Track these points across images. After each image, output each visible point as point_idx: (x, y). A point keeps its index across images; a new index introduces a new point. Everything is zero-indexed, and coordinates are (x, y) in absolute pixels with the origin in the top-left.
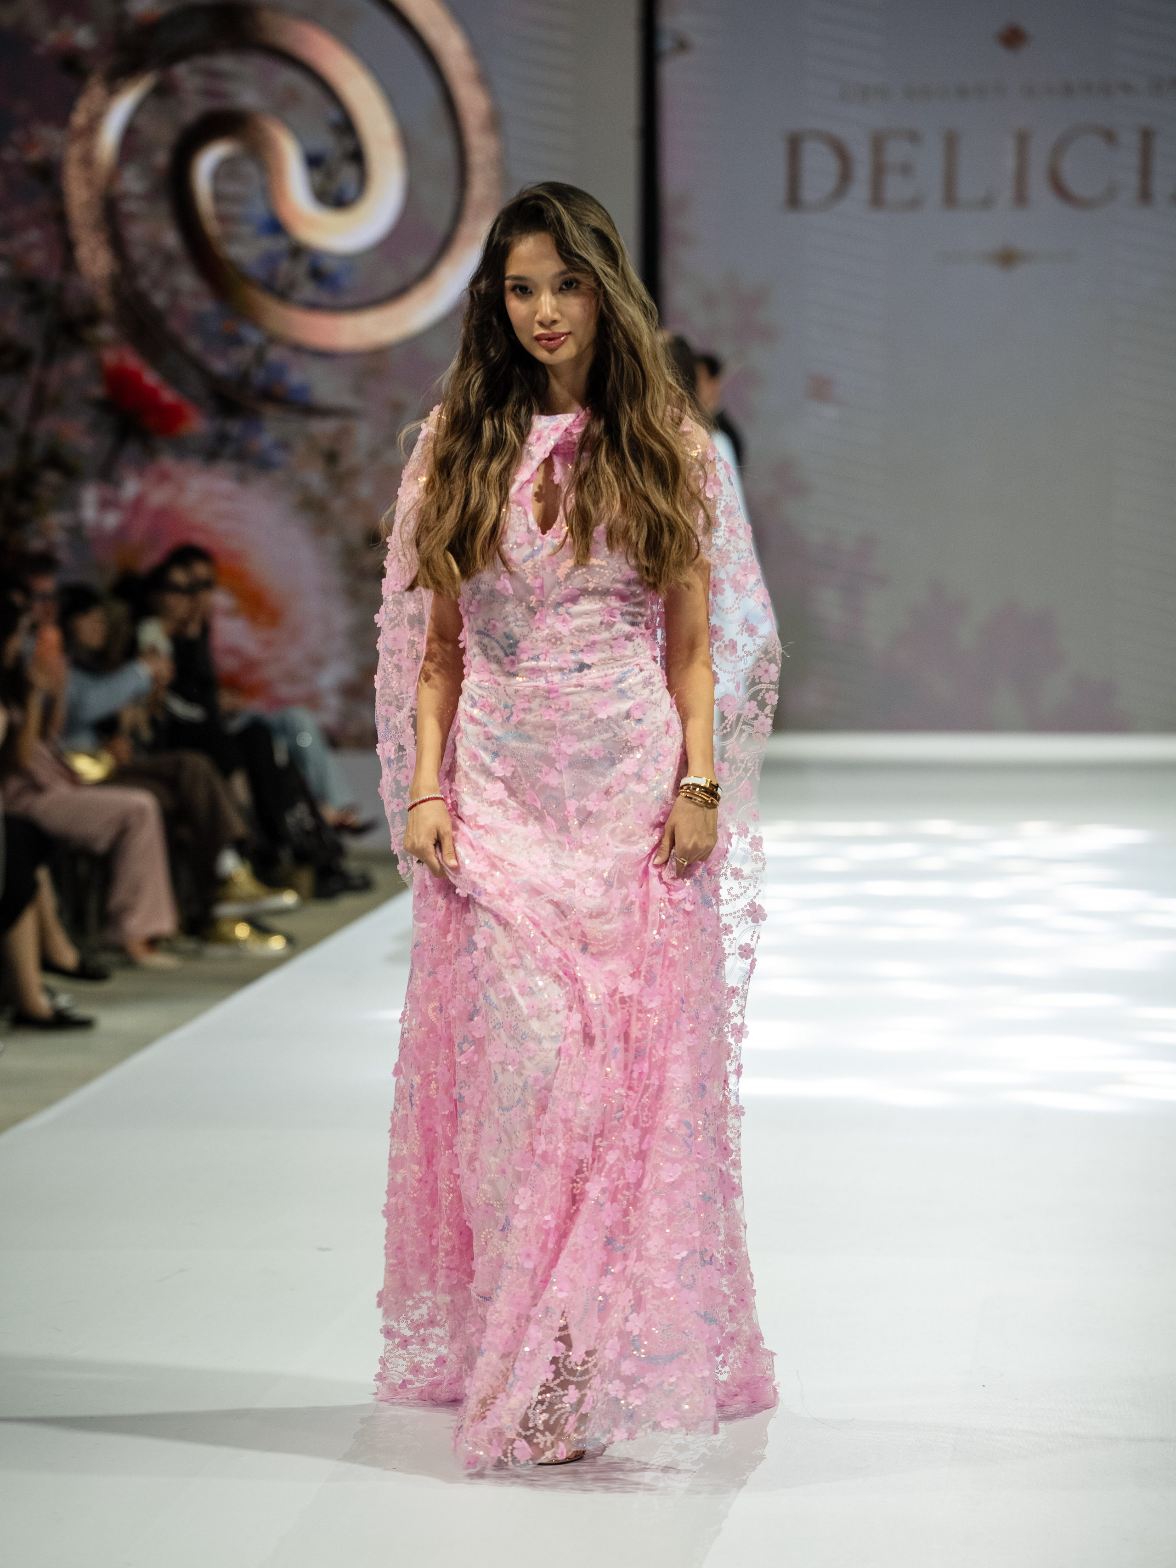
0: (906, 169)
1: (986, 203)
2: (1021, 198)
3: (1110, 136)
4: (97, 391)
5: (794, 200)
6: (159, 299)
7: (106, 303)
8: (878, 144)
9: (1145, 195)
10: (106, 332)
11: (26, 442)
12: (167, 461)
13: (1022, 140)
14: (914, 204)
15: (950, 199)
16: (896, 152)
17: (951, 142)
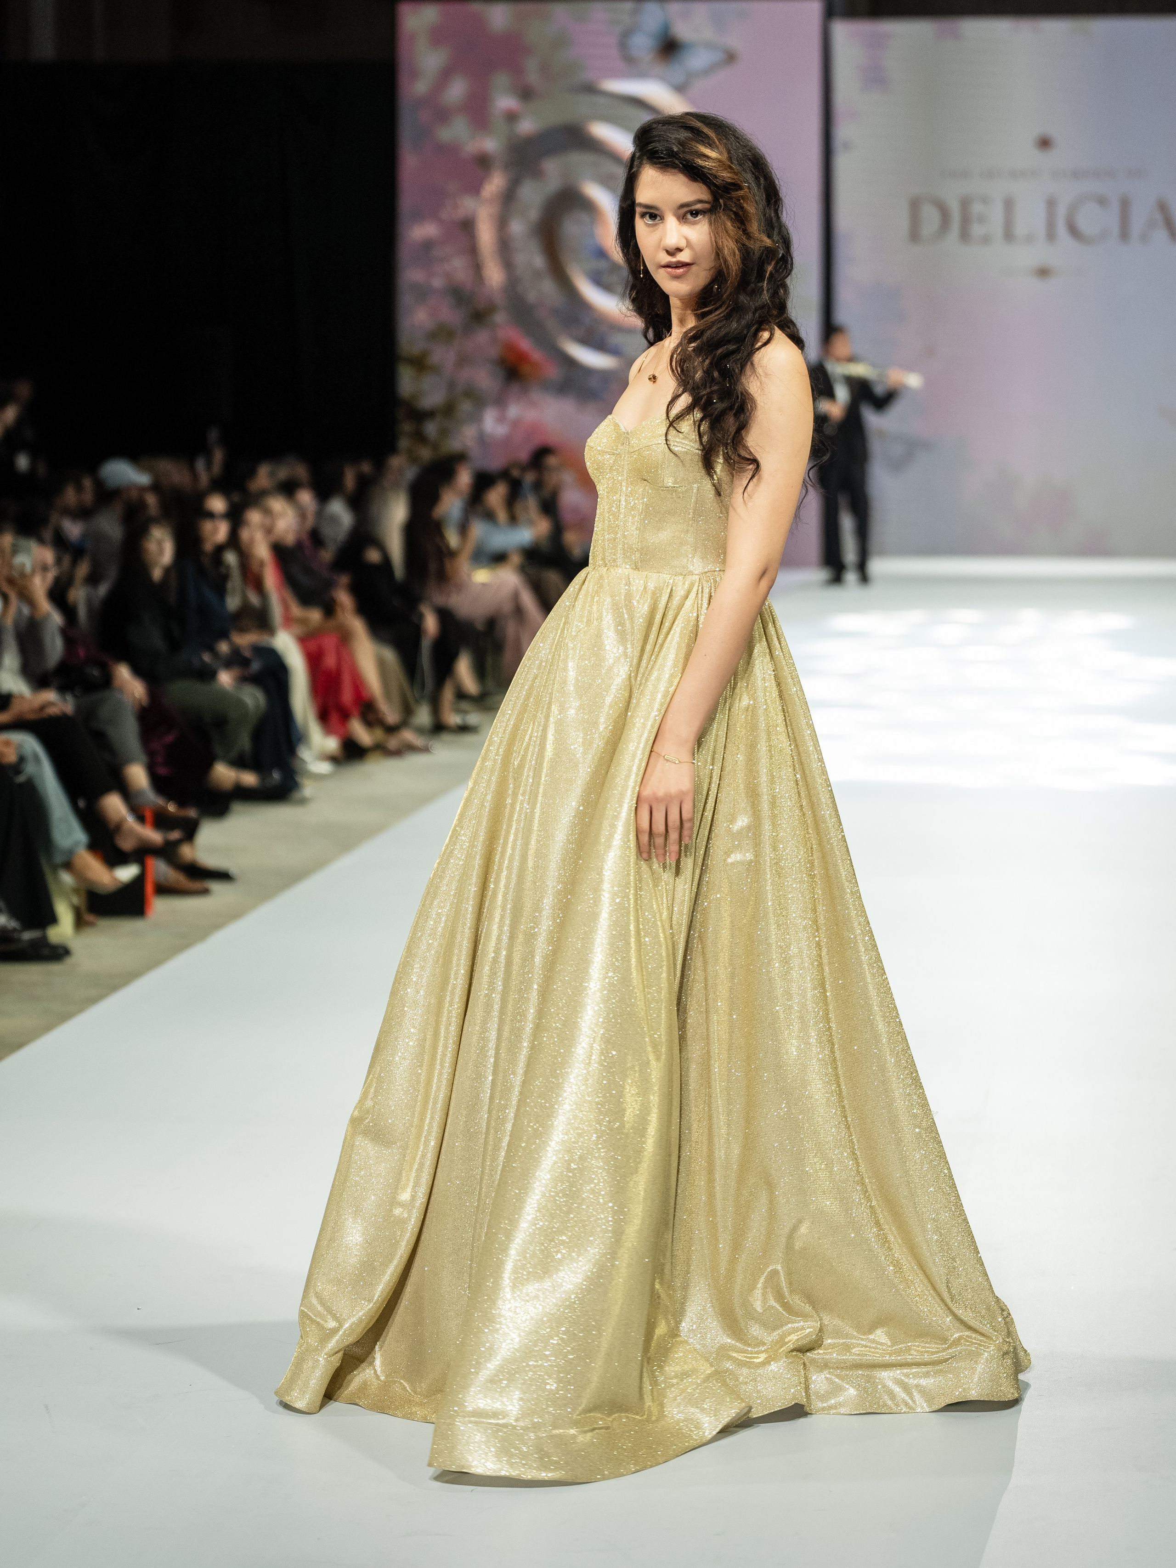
0: (982, 219)
1: (1030, 239)
2: (1051, 235)
3: (1102, 201)
4: (494, 352)
5: (914, 235)
6: (532, 297)
7: (499, 300)
8: (965, 204)
9: (1124, 235)
10: (500, 318)
11: (452, 385)
12: (536, 395)
13: (1051, 204)
14: (986, 240)
15: (1009, 235)
16: (977, 208)
17: (1009, 205)
